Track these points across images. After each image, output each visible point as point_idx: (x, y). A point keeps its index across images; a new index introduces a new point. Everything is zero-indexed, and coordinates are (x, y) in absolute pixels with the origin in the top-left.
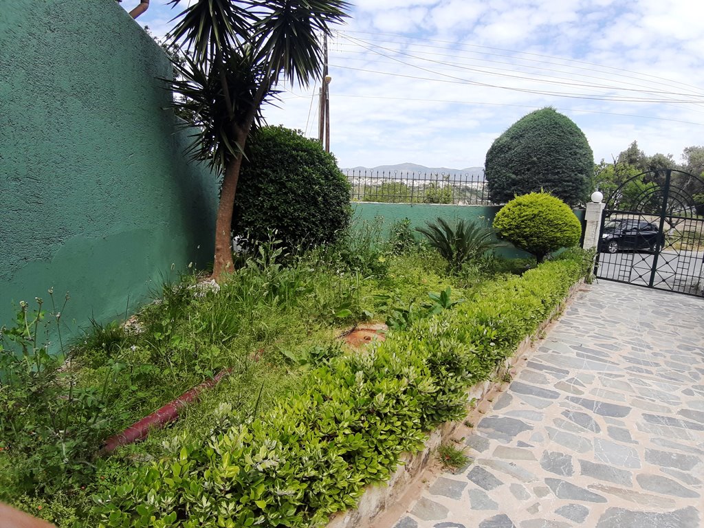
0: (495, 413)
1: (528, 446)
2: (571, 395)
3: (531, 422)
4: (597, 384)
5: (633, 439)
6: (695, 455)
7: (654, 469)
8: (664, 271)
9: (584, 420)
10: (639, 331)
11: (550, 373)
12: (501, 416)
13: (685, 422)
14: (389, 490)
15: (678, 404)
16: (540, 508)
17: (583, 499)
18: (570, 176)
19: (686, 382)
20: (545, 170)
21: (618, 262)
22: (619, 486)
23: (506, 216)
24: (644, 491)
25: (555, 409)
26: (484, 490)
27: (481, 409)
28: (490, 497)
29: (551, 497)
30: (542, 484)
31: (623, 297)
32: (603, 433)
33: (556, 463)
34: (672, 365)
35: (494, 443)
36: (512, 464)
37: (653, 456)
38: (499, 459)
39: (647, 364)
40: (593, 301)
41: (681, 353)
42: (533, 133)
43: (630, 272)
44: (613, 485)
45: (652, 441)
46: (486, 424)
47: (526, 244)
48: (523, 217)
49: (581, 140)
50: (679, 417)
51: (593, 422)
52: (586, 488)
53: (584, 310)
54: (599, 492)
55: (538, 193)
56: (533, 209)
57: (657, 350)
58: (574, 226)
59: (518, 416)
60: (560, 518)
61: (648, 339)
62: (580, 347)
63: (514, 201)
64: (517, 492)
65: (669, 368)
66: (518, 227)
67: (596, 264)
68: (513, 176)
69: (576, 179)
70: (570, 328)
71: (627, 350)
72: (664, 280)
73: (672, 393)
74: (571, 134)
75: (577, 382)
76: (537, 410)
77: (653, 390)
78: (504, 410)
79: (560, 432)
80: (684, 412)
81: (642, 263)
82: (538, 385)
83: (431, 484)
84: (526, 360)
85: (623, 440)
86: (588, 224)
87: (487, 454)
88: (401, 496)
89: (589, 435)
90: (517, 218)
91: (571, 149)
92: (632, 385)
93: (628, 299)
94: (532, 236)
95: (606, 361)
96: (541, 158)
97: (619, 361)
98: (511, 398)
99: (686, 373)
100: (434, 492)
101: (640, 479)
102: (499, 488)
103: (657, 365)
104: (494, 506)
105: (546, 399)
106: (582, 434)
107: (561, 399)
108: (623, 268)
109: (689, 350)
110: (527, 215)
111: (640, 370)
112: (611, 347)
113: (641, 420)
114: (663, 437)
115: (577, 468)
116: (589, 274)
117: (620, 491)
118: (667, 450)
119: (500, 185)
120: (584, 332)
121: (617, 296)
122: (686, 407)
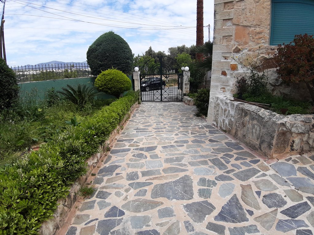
0: (105, 165)
1: (120, 174)
2: (135, 148)
3: (120, 164)
4: (144, 141)
5: (159, 156)
6: (182, 156)
7: (168, 165)
8: (165, 95)
9: (140, 156)
10: (158, 118)
11: (126, 142)
12: (107, 166)
13: (177, 145)
14: (58, 219)
15: (173, 139)
16: (128, 197)
17: (144, 186)
18: (124, 61)
19: (175, 131)
20: (113, 59)
21: (149, 94)
22: (157, 176)
23: (99, 81)
24: (166, 175)
25: (130, 155)
26: (103, 200)
27: (98, 166)
28: (107, 201)
29: (132, 190)
30: (128, 187)
31: (152, 107)
32: (149, 158)
33: (132, 176)
34: (171, 127)
35: (105, 178)
36: (114, 184)
37: (167, 161)
38: (109, 184)
39: (162, 128)
40: (141, 110)
41: (173, 122)
42: (105, 43)
43: (154, 97)
44: (154, 176)
45: (166, 155)
46: (101, 171)
47: (110, 92)
48: (106, 80)
49: (126, 46)
50: (174, 144)
51: (144, 155)
52: (145, 182)
53: (138, 114)
54: (150, 181)
55: (111, 69)
56: (110, 76)
57: (165, 123)
58: (128, 82)
59: (115, 163)
60: (137, 197)
61: (162, 120)
62: (137, 129)
63: (102, 73)
64: (118, 194)
65: (169, 128)
66: (105, 85)
67: (141, 96)
68: (100, 63)
69: (127, 62)
70: (133, 122)
71: (155, 126)
72: (165, 98)
73: (171, 136)
74: (121, 43)
75: (137, 142)
76: (123, 158)
77: (164, 137)
78: (109, 163)
79: (132, 164)
80: (176, 142)
81: (157, 93)
82: (122, 148)
83: (80, 207)
84: (116, 139)
85: (156, 158)
86: (135, 81)
87: (103, 184)
88: (66, 219)
89: (143, 161)
90: (104, 81)
91: (122, 49)
92: (157, 137)
93: (154, 107)
94: (112, 88)
95: (147, 131)
96: (110, 54)
97: (152, 130)
98: (111, 157)
99: (175, 128)
100: (82, 210)
101: (164, 170)
102: (110, 196)
103: (165, 128)
104: (109, 204)
105: (125, 153)
106: (141, 161)
107: (131, 151)
108: (151, 96)
109: (176, 120)
110: (108, 79)
111: (159, 131)
112: (149, 126)
113: (161, 149)
114: (170, 153)
115: (140, 175)
116: (139, 100)
117: (157, 178)
118: (171, 157)
119: (95, 67)
120: (138, 123)
121: (150, 107)
122: (176, 140)
